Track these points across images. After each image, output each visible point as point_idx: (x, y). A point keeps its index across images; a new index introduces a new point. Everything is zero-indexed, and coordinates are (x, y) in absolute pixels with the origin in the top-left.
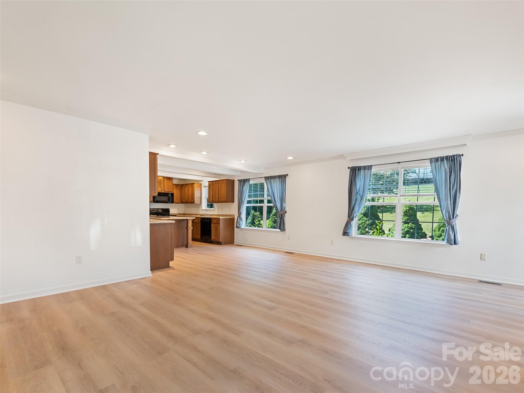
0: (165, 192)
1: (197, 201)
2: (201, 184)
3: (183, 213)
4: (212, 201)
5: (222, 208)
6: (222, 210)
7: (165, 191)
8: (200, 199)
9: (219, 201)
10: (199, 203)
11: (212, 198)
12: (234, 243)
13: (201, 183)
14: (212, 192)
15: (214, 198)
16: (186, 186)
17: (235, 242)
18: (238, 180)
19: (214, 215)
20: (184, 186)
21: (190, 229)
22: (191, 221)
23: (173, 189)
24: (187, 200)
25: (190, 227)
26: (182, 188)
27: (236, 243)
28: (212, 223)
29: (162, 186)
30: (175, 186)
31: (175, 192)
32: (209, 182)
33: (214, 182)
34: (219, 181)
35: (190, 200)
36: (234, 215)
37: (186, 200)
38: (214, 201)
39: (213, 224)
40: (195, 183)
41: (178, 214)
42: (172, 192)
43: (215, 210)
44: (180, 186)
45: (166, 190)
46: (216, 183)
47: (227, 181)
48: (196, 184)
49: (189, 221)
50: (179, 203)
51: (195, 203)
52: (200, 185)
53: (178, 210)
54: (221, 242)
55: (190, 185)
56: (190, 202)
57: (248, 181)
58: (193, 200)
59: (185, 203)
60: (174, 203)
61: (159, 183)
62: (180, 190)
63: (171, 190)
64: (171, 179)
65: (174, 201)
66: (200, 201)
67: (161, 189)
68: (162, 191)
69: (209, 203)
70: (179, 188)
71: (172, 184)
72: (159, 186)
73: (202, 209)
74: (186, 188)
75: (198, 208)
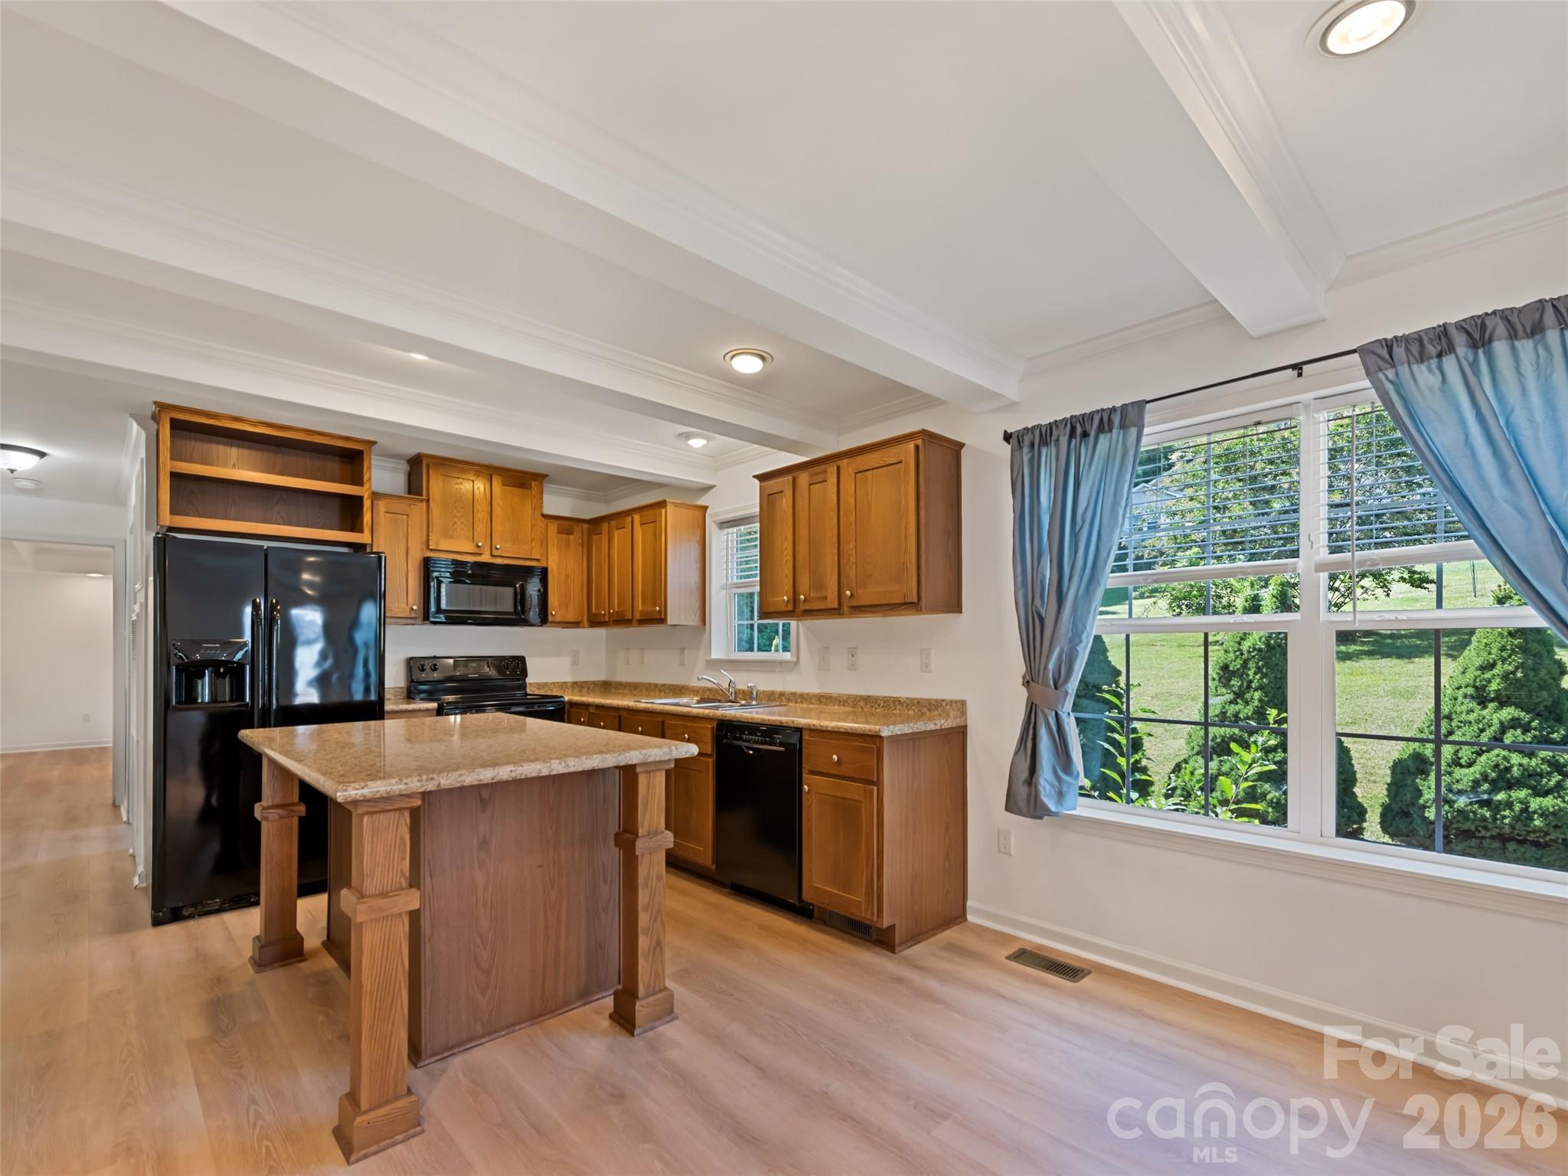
0: (499, 561)
1: (680, 609)
2: (705, 508)
3: (602, 677)
4: (790, 607)
5: (853, 653)
6: (852, 667)
7: (495, 553)
8: (697, 595)
9: (846, 604)
10: (693, 620)
11: (788, 586)
12: (970, 918)
13: (701, 502)
14: (788, 544)
15: (804, 582)
16: (613, 523)
17: (970, 903)
18: (1007, 437)
19: (794, 694)
20: (605, 526)
21: (652, 851)
22: (660, 779)
23: (544, 543)
24: (620, 604)
25: (652, 833)
26: (595, 537)
27: (979, 913)
28: (806, 767)
29: (481, 528)
30: (553, 527)
31: (553, 564)
32: (763, 478)
33: (804, 478)
34: (844, 462)
35: (639, 606)
36: (963, 703)
37: (616, 609)
38: (802, 607)
39: (811, 772)
40: (668, 500)
41: (575, 684)
42: (538, 560)
43: (797, 663)
44: (586, 526)
45: (507, 551)
46: (820, 478)
47: (917, 447)
48: (676, 505)
49: (642, 780)
50: (576, 624)
51: (670, 621)
52: (699, 513)
53: (575, 663)
54: (892, 928)
55: (637, 518)
56: (637, 616)
57: (1123, 426)
58: (658, 608)
59: (611, 622)
60: (551, 622)
61: (462, 508)
62: (581, 549)
63: (534, 551)
64: (533, 483)
65: (552, 614)
66: (699, 612)
67: (474, 545)
68: (478, 552)
69: (751, 622)
70: (580, 541)
71: (540, 516)
72: (464, 524)
73: (707, 658)
74: (616, 536)
75: (682, 650)
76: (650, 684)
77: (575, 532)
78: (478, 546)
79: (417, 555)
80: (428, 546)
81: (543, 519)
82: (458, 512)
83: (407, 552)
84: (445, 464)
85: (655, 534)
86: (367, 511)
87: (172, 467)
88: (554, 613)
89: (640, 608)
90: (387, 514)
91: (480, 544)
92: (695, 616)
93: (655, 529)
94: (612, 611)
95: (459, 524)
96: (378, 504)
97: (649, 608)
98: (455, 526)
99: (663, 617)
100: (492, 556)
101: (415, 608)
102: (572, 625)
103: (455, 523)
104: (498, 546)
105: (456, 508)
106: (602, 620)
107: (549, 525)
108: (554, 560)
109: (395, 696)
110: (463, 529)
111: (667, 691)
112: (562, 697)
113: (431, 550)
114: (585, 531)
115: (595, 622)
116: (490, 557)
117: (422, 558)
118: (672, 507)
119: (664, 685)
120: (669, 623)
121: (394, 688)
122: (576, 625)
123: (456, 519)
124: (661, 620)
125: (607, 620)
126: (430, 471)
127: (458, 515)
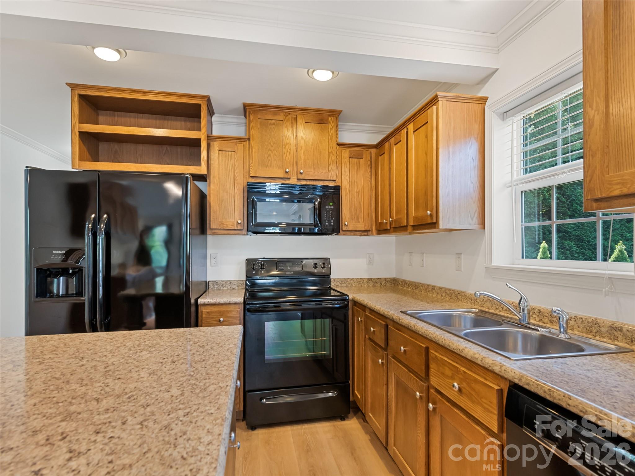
0: (303, 183)
1: (454, 212)
2: (485, 99)
7: (300, 177)
8: (475, 197)
10: (472, 224)
16: (393, 138)
20: (386, 145)
23: (339, 166)
24: (398, 212)
26: (380, 158)
29: (289, 157)
30: (346, 153)
31: (346, 183)
35: (413, 213)
37: (395, 217)
41: (370, 280)
42: (333, 181)
44: (374, 150)
45: (309, 175)
48: (449, 99)
50: (366, 232)
51: (442, 225)
52: (476, 106)
55: (412, 125)
56: (411, 223)
58: (429, 212)
59: (392, 229)
60: (345, 231)
61: (274, 143)
62: (369, 170)
63: (330, 173)
64: (330, 119)
65: (345, 224)
66: (476, 215)
67: (283, 172)
68: (286, 177)
69: (547, 223)
70: (369, 163)
71: (335, 144)
72: (276, 155)
73: (488, 265)
74: (395, 150)
75: (459, 255)
76: (428, 285)
77: (364, 156)
78: (287, 172)
79: (242, 182)
80: (250, 174)
81: (338, 147)
82: (272, 146)
83: (234, 180)
84: (262, 110)
85: (427, 137)
86: (204, 149)
87: (79, 128)
88: (346, 223)
89: (414, 215)
90: (220, 152)
91: (287, 170)
92: (472, 219)
93: (426, 130)
94: (391, 219)
95: (272, 155)
96: (214, 145)
97: (421, 214)
98: (269, 158)
99: (434, 221)
100: (298, 179)
101: (239, 222)
102: (363, 233)
103: (269, 155)
104: (302, 171)
105: (270, 144)
106: (385, 228)
107: (343, 151)
108: (347, 180)
109: (238, 286)
110: (275, 160)
111: (444, 295)
112: (347, 295)
113: (252, 177)
114: (373, 155)
115: (381, 230)
116: (296, 180)
117: (246, 184)
118: (445, 102)
119: (441, 288)
120: (441, 227)
121: (237, 281)
122: (366, 234)
123: (270, 152)
124: (434, 225)
125: (389, 228)
126: (251, 116)
127: (272, 149)
